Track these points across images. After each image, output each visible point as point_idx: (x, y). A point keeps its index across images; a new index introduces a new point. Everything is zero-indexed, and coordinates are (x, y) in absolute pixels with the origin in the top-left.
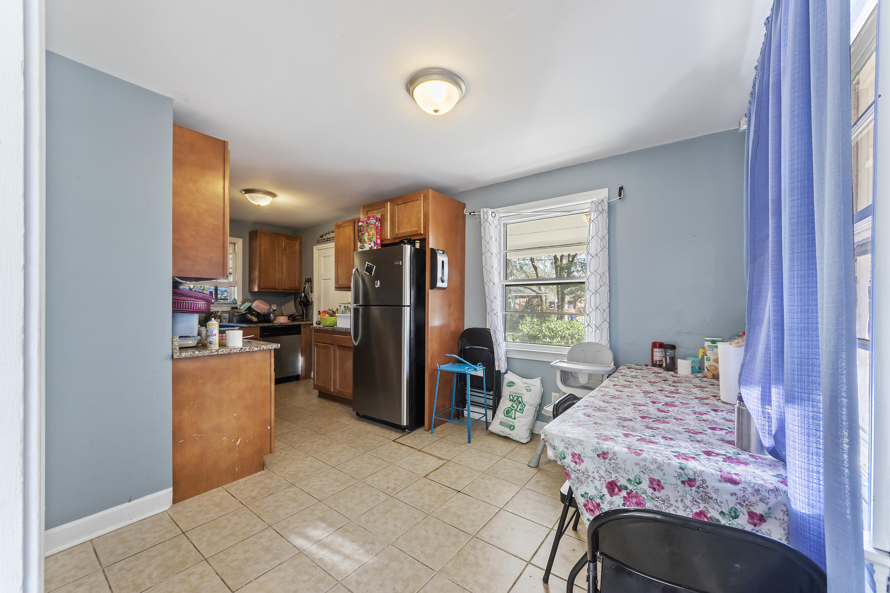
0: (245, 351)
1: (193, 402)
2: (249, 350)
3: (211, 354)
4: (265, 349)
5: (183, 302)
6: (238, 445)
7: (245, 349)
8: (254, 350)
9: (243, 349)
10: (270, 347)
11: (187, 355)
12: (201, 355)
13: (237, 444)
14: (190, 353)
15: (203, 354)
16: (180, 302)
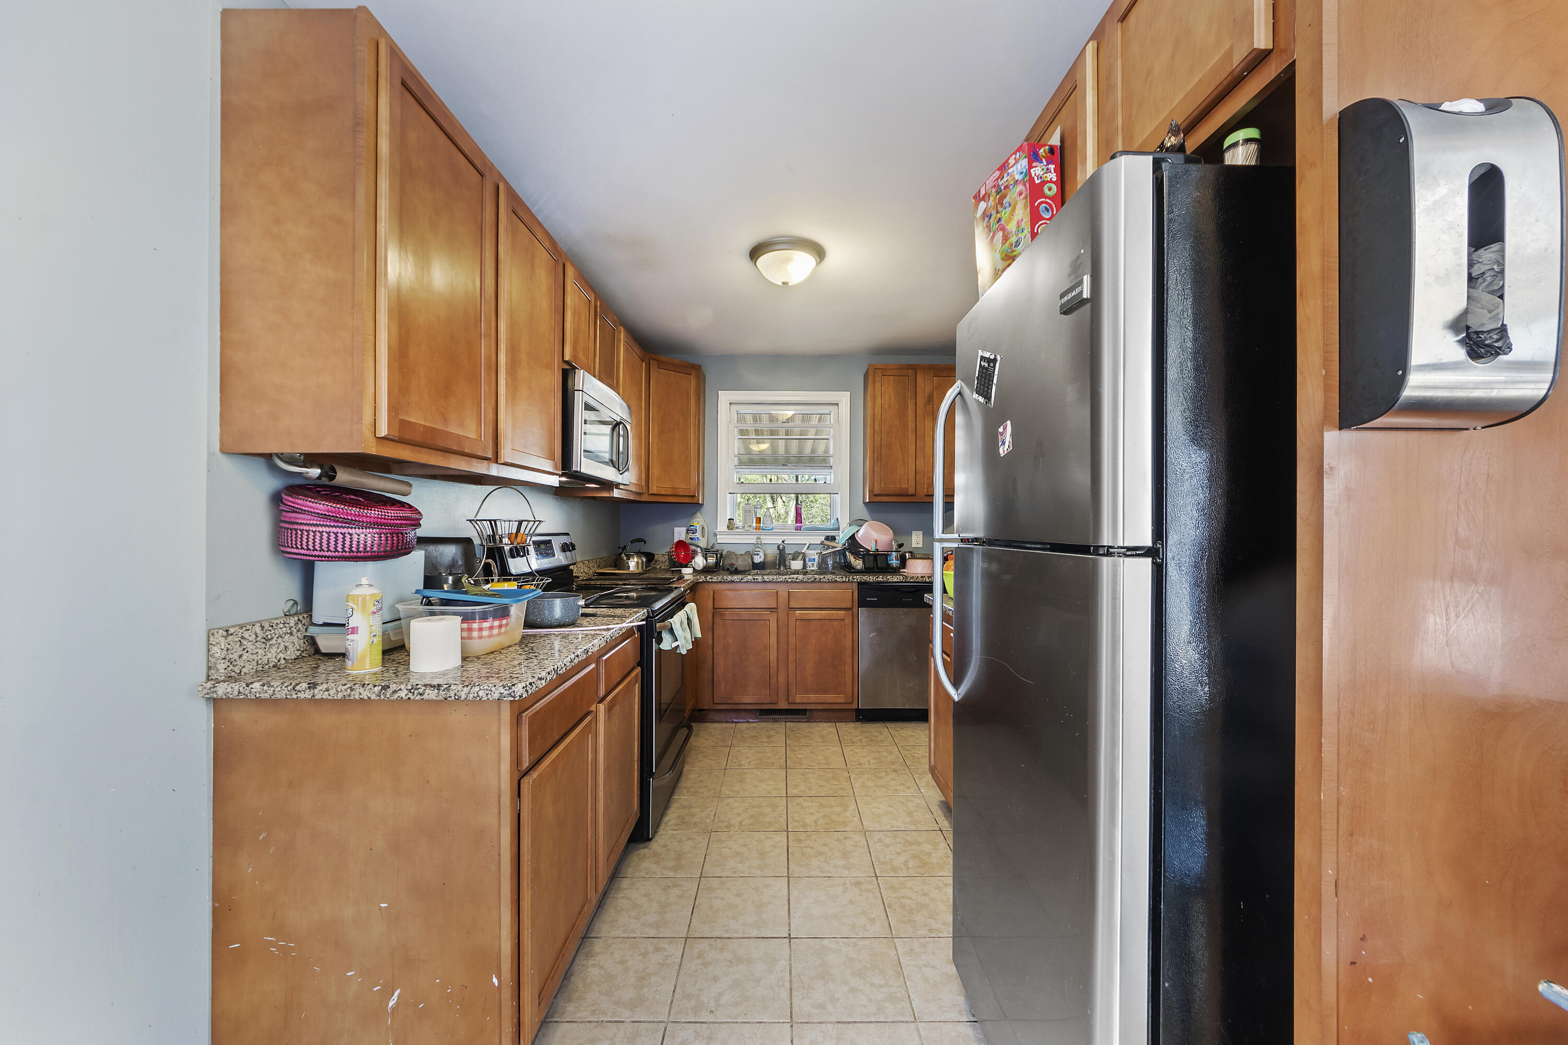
0: (396, 696)
1: (264, 835)
2: (410, 695)
3: (295, 696)
4: (463, 697)
5: (308, 531)
6: (393, 1009)
7: (395, 692)
8: (425, 697)
9: (390, 691)
10: (481, 693)
11: (229, 690)
12: (267, 696)
13: (390, 1005)
14: (237, 688)
15: (270, 692)
16: (300, 530)
